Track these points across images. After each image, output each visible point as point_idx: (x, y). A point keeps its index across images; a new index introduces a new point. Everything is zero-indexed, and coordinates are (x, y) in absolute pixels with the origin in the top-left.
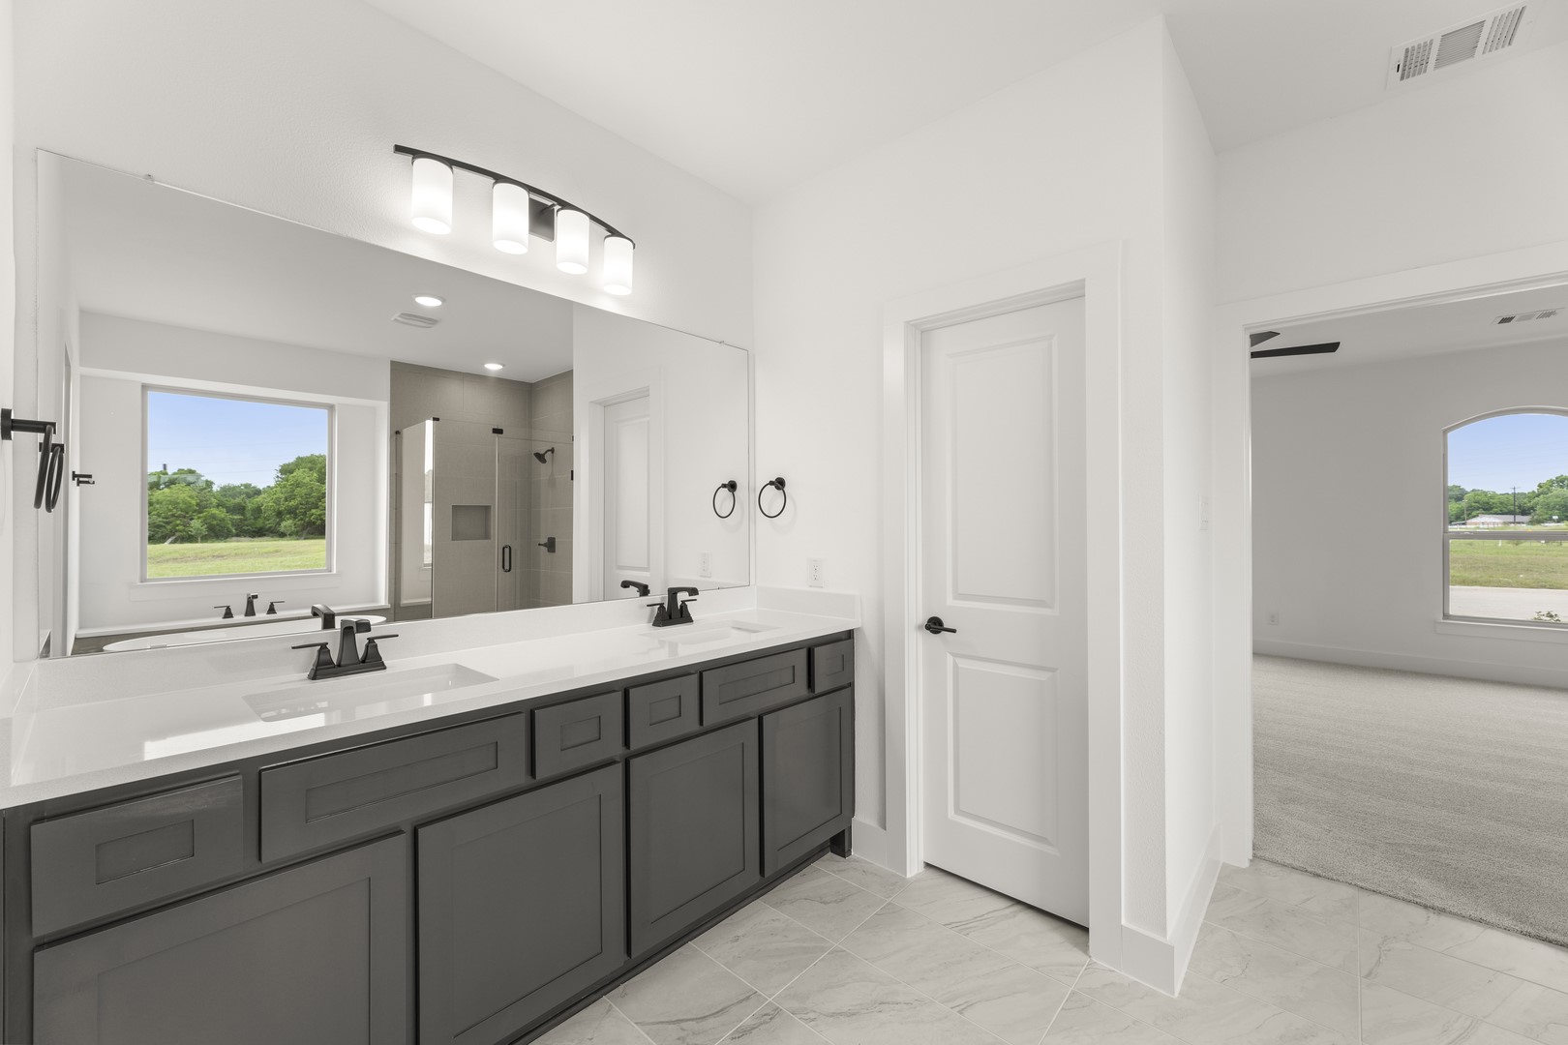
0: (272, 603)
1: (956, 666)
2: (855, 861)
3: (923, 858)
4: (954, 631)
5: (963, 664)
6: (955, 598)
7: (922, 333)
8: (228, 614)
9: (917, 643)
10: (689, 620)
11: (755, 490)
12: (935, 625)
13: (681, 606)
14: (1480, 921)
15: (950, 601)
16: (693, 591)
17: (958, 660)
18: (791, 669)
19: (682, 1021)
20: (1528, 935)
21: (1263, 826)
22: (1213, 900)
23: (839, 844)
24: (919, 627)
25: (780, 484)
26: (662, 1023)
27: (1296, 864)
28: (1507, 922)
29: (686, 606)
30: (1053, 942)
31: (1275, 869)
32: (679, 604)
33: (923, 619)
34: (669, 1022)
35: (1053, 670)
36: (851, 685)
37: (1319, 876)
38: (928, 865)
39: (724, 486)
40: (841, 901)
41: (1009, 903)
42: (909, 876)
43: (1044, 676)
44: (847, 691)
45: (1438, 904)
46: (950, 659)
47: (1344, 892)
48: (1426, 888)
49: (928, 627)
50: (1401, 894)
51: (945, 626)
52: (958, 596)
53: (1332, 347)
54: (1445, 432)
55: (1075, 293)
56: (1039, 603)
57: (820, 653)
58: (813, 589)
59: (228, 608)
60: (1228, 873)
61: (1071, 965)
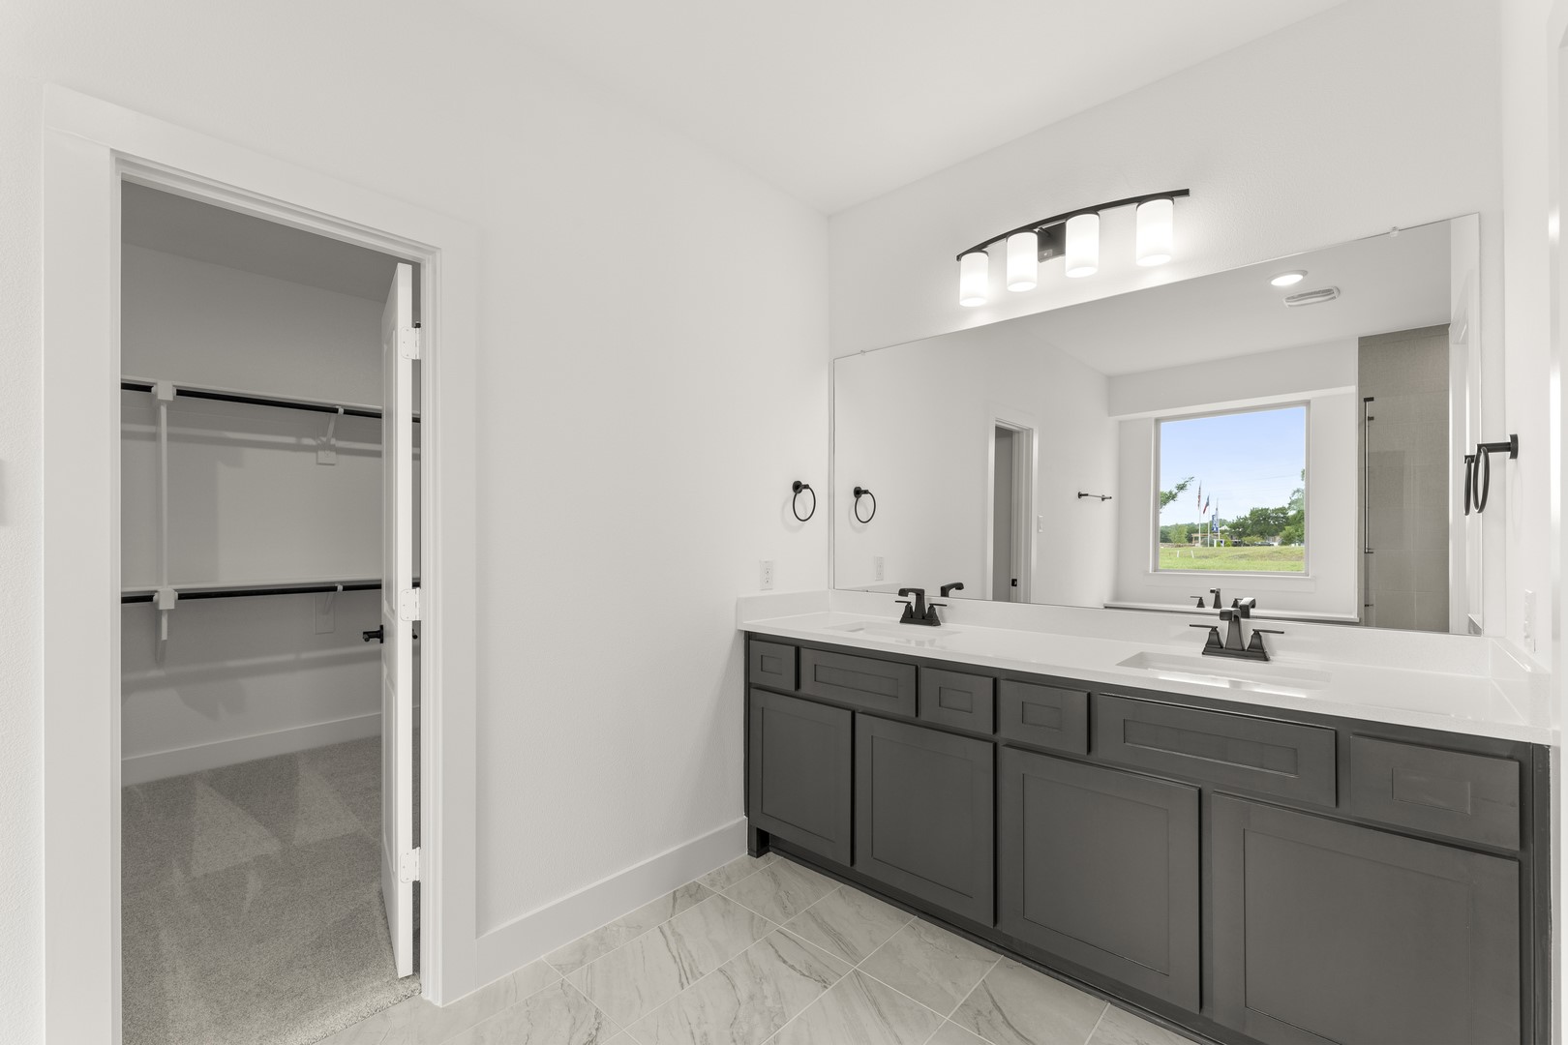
0: (1236, 600)
8: (1201, 604)
19: (1000, 1010)
26: (992, 998)
34: (994, 1002)
59: (1201, 598)
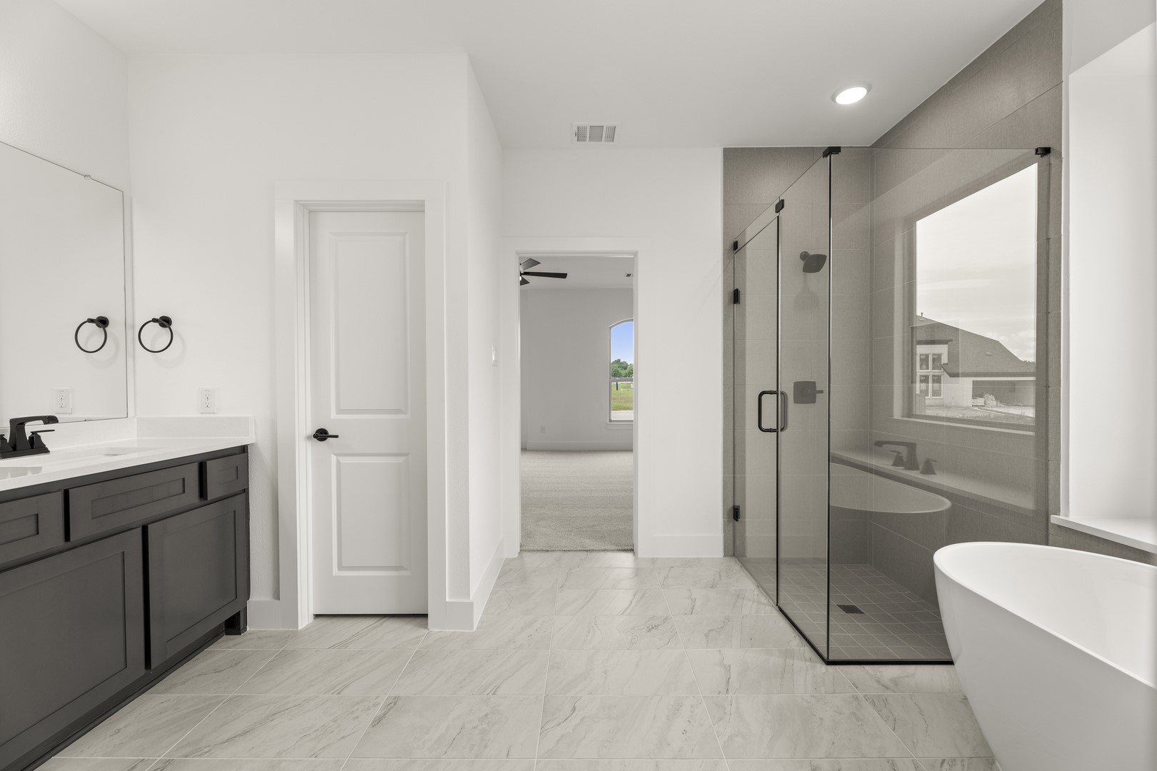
1: (338, 463)
2: (250, 634)
3: (312, 612)
4: (337, 437)
5: (343, 460)
6: (338, 413)
7: (310, 213)
9: (306, 452)
10: (44, 450)
11: (133, 327)
12: (321, 435)
13: (31, 438)
14: (605, 550)
15: (334, 415)
16: (51, 420)
17: (340, 458)
18: (181, 482)
20: (619, 550)
21: (526, 534)
22: (498, 578)
23: (234, 625)
24: (308, 438)
25: (165, 322)
27: (539, 548)
28: (613, 547)
29: (40, 436)
30: (407, 630)
31: (530, 554)
32: (28, 435)
33: (311, 430)
35: (406, 455)
36: (246, 491)
37: (548, 551)
38: (317, 616)
39: (91, 321)
40: (236, 664)
41: (377, 619)
42: (300, 628)
43: (401, 460)
44: (241, 497)
45: (591, 548)
46: (334, 458)
47: (556, 555)
48: (589, 543)
49: (315, 436)
50: (579, 548)
51: (330, 434)
52: (340, 411)
53: (564, 276)
54: (610, 328)
55: (418, 208)
56: (398, 411)
57: (211, 466)
58: (203, 416)
60: (508, 562)
61: (417, 638)
